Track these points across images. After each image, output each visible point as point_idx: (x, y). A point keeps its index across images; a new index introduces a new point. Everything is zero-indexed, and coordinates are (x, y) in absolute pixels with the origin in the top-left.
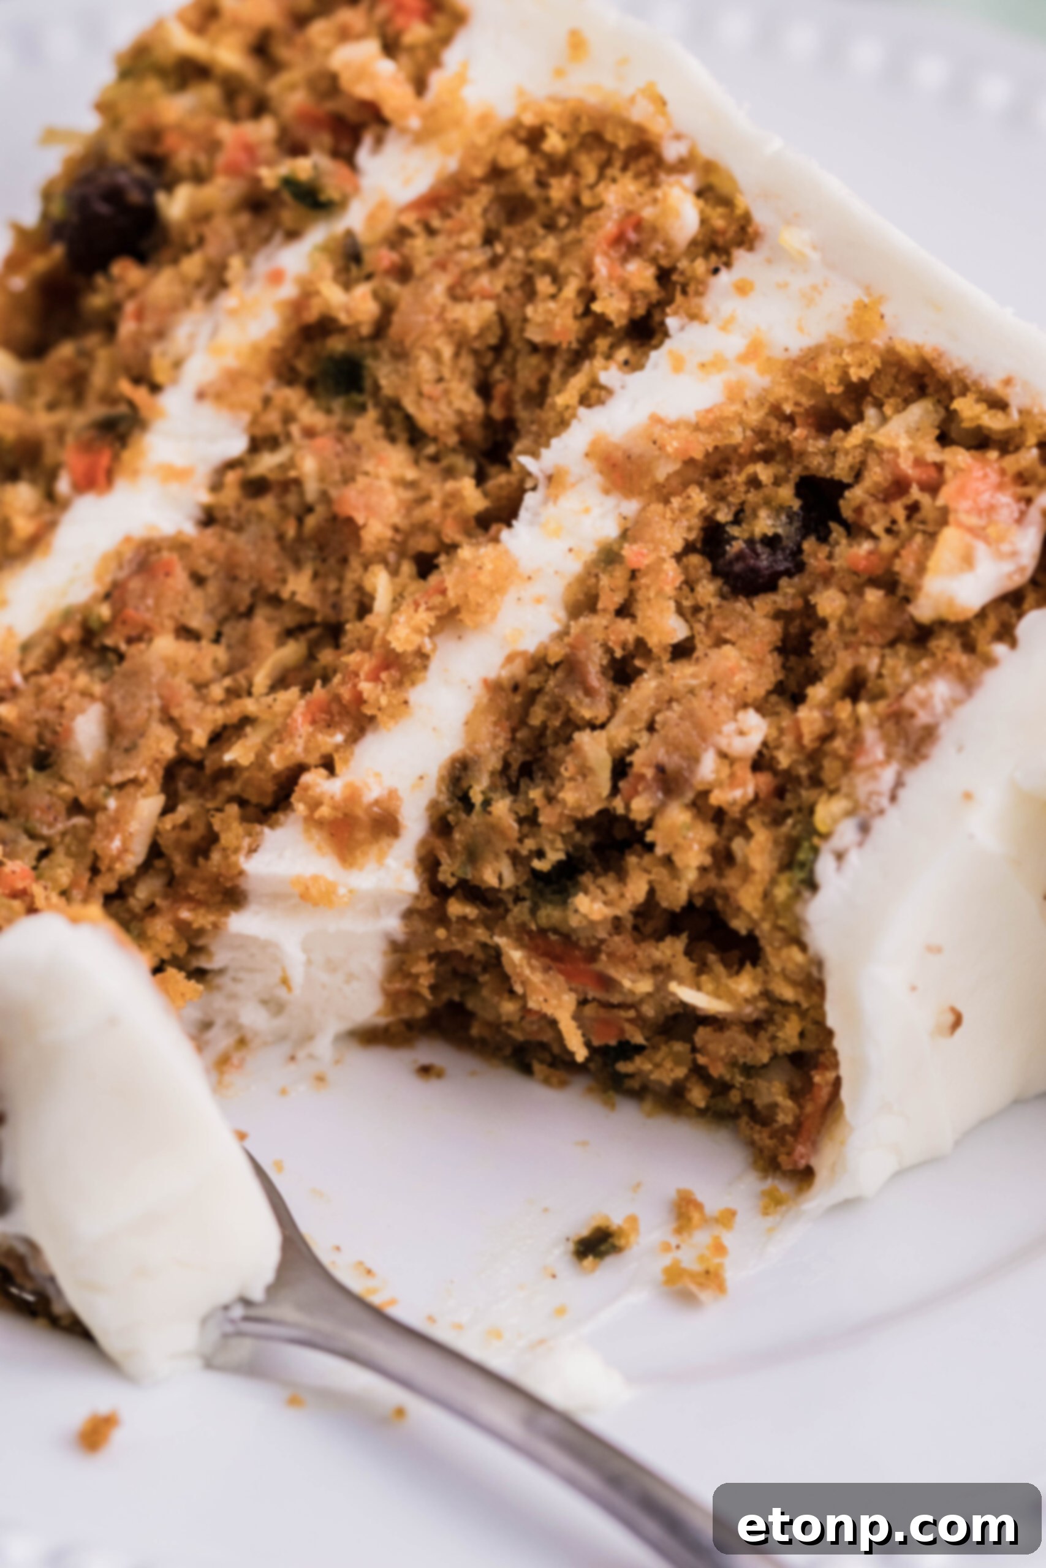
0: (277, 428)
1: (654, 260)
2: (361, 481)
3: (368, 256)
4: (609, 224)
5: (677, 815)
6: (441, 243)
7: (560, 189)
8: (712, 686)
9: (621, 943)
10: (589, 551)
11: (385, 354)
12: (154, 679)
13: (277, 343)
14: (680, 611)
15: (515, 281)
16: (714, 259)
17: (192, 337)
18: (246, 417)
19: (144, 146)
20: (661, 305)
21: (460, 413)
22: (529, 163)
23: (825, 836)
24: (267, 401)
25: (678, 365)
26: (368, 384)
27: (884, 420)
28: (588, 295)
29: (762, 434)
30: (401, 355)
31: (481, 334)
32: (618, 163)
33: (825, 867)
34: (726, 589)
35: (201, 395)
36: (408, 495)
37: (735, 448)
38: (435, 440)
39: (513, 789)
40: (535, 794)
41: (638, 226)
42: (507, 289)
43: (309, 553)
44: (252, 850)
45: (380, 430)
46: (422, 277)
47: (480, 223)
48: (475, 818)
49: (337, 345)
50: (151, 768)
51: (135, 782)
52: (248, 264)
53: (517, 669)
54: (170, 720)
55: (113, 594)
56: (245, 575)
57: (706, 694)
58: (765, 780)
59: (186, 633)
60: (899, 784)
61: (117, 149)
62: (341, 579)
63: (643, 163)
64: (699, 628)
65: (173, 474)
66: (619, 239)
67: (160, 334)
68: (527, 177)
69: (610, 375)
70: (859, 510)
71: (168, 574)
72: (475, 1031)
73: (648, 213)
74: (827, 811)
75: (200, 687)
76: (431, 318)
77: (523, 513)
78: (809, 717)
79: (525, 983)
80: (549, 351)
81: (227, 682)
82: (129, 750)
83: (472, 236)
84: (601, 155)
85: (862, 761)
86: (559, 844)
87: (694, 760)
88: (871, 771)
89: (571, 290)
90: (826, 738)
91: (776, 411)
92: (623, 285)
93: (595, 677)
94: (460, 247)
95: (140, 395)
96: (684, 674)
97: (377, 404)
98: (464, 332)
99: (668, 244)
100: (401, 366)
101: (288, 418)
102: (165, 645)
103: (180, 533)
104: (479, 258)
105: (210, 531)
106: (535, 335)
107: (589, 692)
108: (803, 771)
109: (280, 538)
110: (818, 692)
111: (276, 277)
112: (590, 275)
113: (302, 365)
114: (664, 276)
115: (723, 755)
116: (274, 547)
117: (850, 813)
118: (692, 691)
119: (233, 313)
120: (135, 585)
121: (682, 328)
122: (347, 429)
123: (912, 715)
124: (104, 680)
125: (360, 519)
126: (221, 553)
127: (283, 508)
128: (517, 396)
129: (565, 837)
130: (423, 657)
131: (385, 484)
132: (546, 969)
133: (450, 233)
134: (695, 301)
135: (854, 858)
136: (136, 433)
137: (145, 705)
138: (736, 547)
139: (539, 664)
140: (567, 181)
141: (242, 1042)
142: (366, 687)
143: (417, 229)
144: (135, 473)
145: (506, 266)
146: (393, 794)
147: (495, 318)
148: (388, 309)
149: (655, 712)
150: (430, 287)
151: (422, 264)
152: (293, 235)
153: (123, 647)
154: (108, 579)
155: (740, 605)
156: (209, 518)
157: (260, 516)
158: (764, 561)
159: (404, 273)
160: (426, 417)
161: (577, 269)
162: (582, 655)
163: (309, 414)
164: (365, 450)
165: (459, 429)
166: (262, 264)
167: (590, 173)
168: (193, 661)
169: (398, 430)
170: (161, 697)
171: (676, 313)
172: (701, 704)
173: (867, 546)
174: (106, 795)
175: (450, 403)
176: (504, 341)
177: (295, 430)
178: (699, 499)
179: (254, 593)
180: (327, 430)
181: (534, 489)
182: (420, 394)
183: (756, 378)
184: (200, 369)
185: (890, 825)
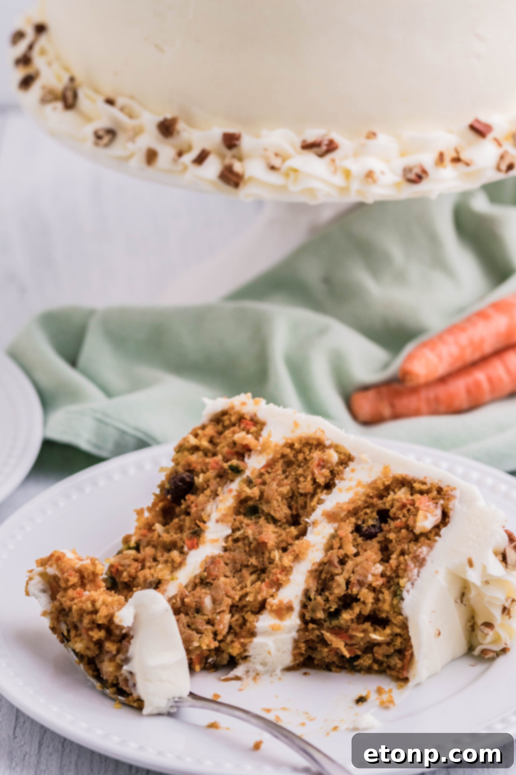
0: (239, 525)
1: (328, 468)
2: (264, 533)
3: (254, 481)
4: (316, 462)
5: (365, 591)
6: (272, 475)
7: (301, 457)
8: (367, 560)
9: (354, 625)
10: (327, 536)
11: (264, 503)
12: (222, 588)
13: (235, 505)
14: (354, 546)
15: (293, 480)
16: (344, 466)
17: (211, 509)
18: (230, 524)
19: (187, 468)
20: (333, 479)
21: (285, 514)
22: (291, 452)
23: (404, 587)
24: (235, 520)
25: (340, 491)
26: (260, 511)
27: (395, 493)
28: (314, 479)
29: (365, 502)
30: (268, 502)
31: (287, 494)
32: (314, 448)
33: (405, 594)
34: (364, 539)
35: (217, 521)
36: (276, 535)
37: (359, 507)
38: (280, 521)
40: (327, 593)
41: (323, 461)
42: (292, 482)
43: (254, 553)
44: (257, 621)
45: (265, 521)
46: (269, 483)
47: (281, 469)
48: (313, 602)
49: (251, 503)
50: (227, 607)
51: (223, 611)
52: (222, 489)
53: (316, 566)
54: (228, 596)
55: (206, 570)
56: (238, 561)
57: (366, 562)
58: (384, 579)
59: (226, 576)
60: (419, 573)
61: (180, 469)
62: (263, 558)
63: (320, 447)
64: (360, 549)
65: (214, 541)
66: (319, 465)
67: (203, 510)
68: (291, 456)
69: (323, 496)
70: (395, 514)
71: (219, 563)
72: (316, 662)
73: (325, 457)
74: (402, 582)
75: (234, 588)
76: (274, 492)
78: (393, 562)
79: (331, 641)
80: (305, 495)
81: (240, 585)
82: (220, 604)
83: (280, 472)
84: (309, 447)
85: (409, 569)
86: (335, 604)
87: (366, 577)
88: (411, 570)
89: (309, 478)
90: (398, 566)
91: (368, 496)
92: (322, 475)
93: (336, 564)
94: (277, 475)
95: (201, 524)
96: (359, 559)
97: (264, 515)
98: (283, 494)
99: (332, 464)
100: (268, 505)
101: (241, 523)
102: (222, 579)
103: (219, 554)
104: (283, 476)
105: (227, 552)
106: (302, 491)
107: (336, 567)
108: (394, 575)
109: (245, 551)
110: (394, 556)
111: (230, 491)
112: (313, 474)
113: (242, 510)
114: (332, 472)
115: (373, 575)
116: (244, 554)
117: (408, 581)
118: (362, 562)
119: (221, 501)
120: (212, 567)
121: (339, 482)
122: (257, 522)
123: (419, 556)
124: (209, 590)
125: (266, 541)
126: (231, 557)
127: (244, 544)
128: (299, 507)
129: (336, 602)
130: (291, 568)
131: (270, 533)
132: (336, 637)
133: (274, 472)
134: (341, 476)
135: (411, 591)
136: (202, 533)
137: (221, 594)
138: (365, 529)
139: (321, 564)
140: (302, 455)
141: (258, 674)
142: (279, 576)
143: (265, 473)
144: (204, 543)
145: (290, 477)
146: (290, 601)
147: (290, 489)
148: (262, 492)
149: (354, 569)
150: (272, 485)
151: (268, 481)
152: (232, 481)
153: (212, 581)
154: (204, 567)
155: (369, 542)
156: (226, 549)
157: (239, 547)
158: (373, 530)
159: (264, 483)
160: (277, 516)
161: (309, 473)
162: (332, 559)
163: (246, 521)
164: (263, 526)
165: (286, 517)
166: (226, 489)
167: (307, 452)
168: (230, 582)
169: (270, 520)
170: (225, 591)
171: (337, 479)
172: (365, 564)
173: (399, 521)
174: (216, 616)
175: (283, 512)
176: (293, 495)
177: (244, 525)
178: (353, 520)
179: (241, 565)
180: (252, 524)
181: (310, 526)
182: (275, 510)
183: (361, 490)
184: (215, 516)
185: (419, 582)
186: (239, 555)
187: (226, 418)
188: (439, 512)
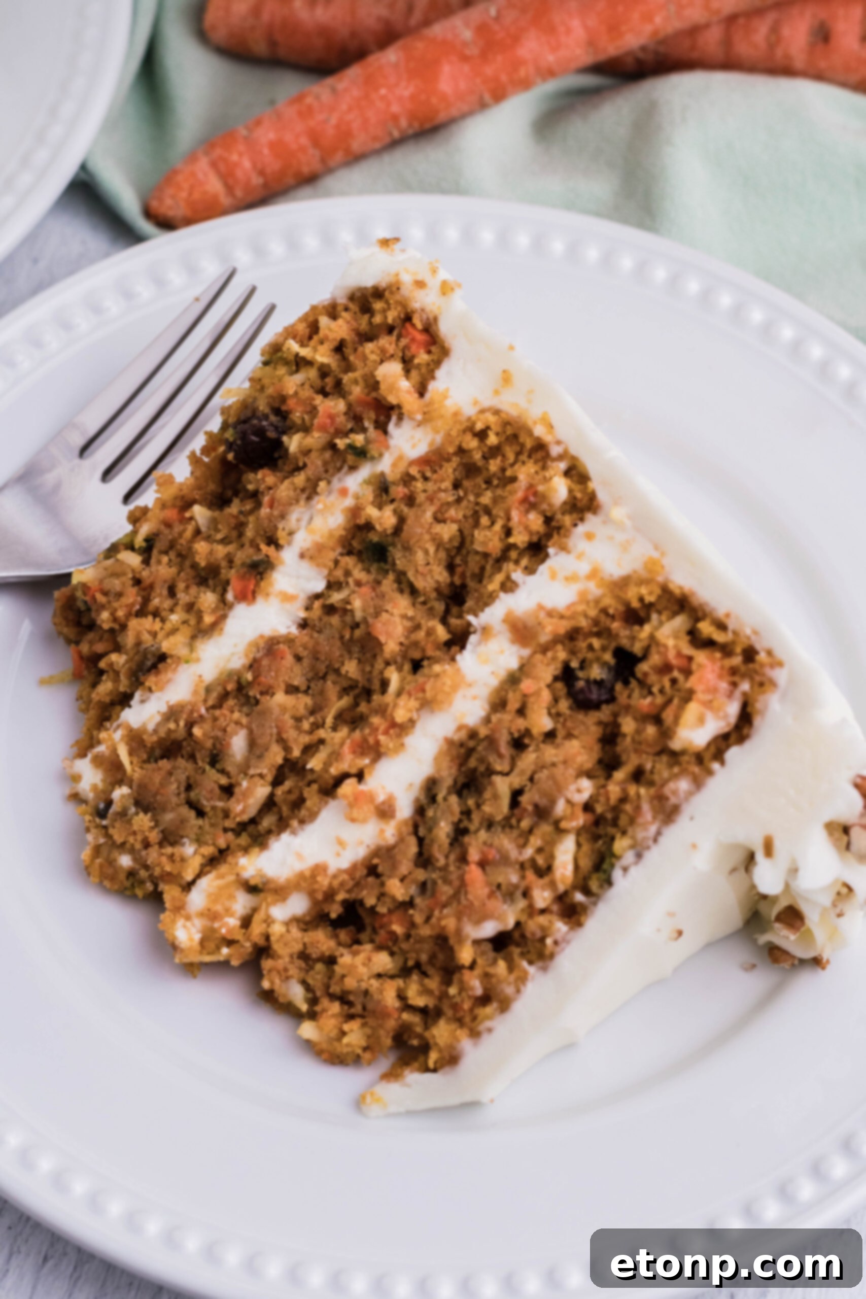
0: (342, 579)
1: (543, 513)
2: (385, 616)
3: (392, 489)
4: (520, 490)
6: (430, 486)
7: (494, 466)
8: (565, 762)
10: (502, 674)
11: (399, 546)
12: (274, 717)
13: (343, 533)
14: (550, 714)
15: (469, 513)
16: (575, 516)
17: (298, 520)
18: (325, 572)
19: (276, 405)
20: (546, 539)
21: (438, 582)
22: (479, 448)
23: (618, 858)
24: (336, 562)
25: (553, 575)
26: (390, 559)
27: (661, 624)
28: (508, 532)
29: (596, 622)
30: (407, 549)
31: (451, 540)
32: (526, 454)
33: (617, 874)
34: (574, 705)
35: (302, 556)
36: (408, 624)
37: (582, 629)
38: (425, 594)
39: (459, 794)
41: (535, 494)
42: (465, 517)
43: (356, 649)
45: (395, 586)
46: (420, 505)
47: (452, 477)
48: (438, 806)
49: (374, 538)
50: (270, 770)
51: (259, 776)
52: (329, 483)
53: (463, 735)
54: (282, 741)
55: (253, 665)
56: (323, 657)
57: (561, 767)
58: (590, 817)
59: (291, 690)
60: (659, 833)
61: (262, 406)
62: (372, 666)
63: (539, 455)
64: (559, 726)
65: (287, 598)
66: (525, 500)
67: (283, 516)
68: (477, 456)
69: (517, 575)
70: (646, 676)
71: (282, 658)
73: (541, 488)
74: (620, 844)
75: (298, 720)
76: (424, 531)
77: (469, 646)
78: (614, 790)
80: (486, 555)
81: (312, 719)
82: (260, 757)
83: (447, 484)
84: (517, 448)
85: (640, 820)
87: (553, 802)
88: (644, 825)
89: (498, 527)
90: (622, 802)
91: (604, 611)
92: (527, 528)
93: (504, 748)
94: (440, 490)
95: (270, 551)
96: (550, 753)
97: (394, 572)
98: (441, 539)
99: (550, 505)
100: (407, 554)
101: (348, 573)
102: (280, 697)
103: (289, 633)
104: (451, 497)
105: (305, 632)
106: (478, 547)
107: (500, 756)
108: (609, 816)
109: (342, 638)
110: (619, 775)
111: (344, 492)
112: (509, 519)
113: (356, 544)
114: (548, 520)
115: (569, 802)
116: (338, 643)
117: (632, 847)
118: (554, 765)
119: (321, 512)
120: (265, 662)
121: (556, 554)
122: (378, 583)
123: (667, 799)
124: (248, 715)
125: (382, 639)
126: (311, 645)
127: (343, 622)
128: (468, 574)
130: (412, 723)
131: (397, 619)
133: (436, 482)
134: (564, 540)
135: (633, 871)
136: (269, 572)
137: (268, 731)
138: (581, 684)
139: (473, 734)
140: (498, 460)
143: (418, 476)
144: (267, 595)
145: (464, 503)
146: (393, 797)
147: (458, 533)
148: (402, 520)
149: (534, 773)
150: (424, 511)
151: (421, 498)
152: (353, 468)
153: (258, 696)
154: (251, 656)
155: (581, 716)
156: (304, 625)
157: (331, 625)
158: (594, 694)
159: (410, 501)
160: (420, 584)
161: (502, 514)
162: (497, 735)
163: (358, 574)
164: (387, 597)
165: (437, 589)
166: (336, 484)
168: (294, 707)
169: (404, 586)
170: (277, 727)
171: (554, 545)
172: (558, 772)
173: (649, 700)
174: (244, 780)
175: (432, 577)
176: (462, 546)
177: (351, 580)
178: (562, 654)
179: (327, 667)
180: (368, 582)
181: (474, 634)
182: (417, 571)
183: (594, 590)
184: (302, 540)
185: (653, 856)
186: (329, 646)
187: (378, 305)
188: (733, 709)
